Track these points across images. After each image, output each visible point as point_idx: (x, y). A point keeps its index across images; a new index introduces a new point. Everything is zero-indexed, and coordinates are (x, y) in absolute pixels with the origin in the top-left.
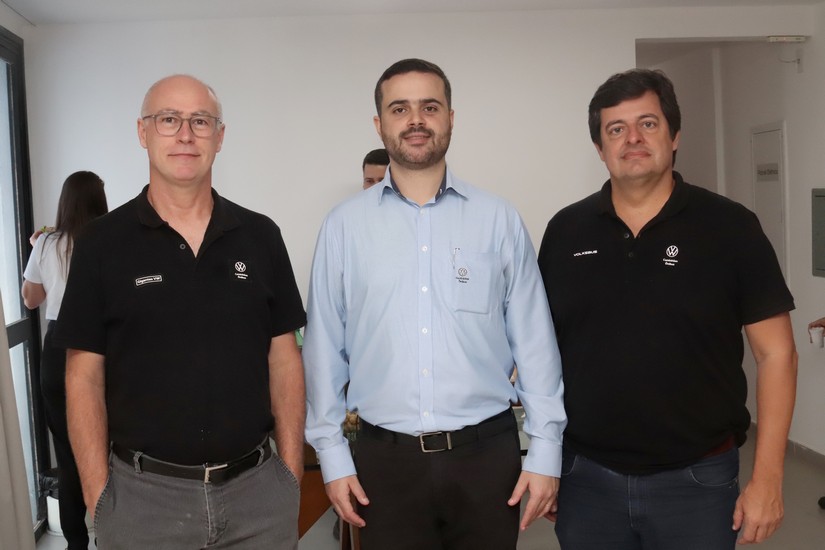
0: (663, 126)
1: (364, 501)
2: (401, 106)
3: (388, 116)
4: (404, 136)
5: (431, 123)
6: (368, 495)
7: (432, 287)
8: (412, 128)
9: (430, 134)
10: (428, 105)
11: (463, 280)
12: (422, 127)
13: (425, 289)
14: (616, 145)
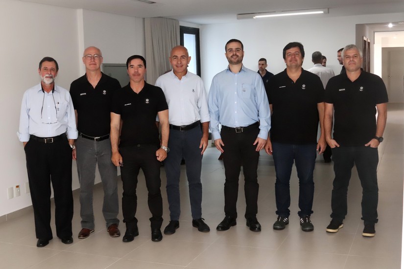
0: (300, 54)
1: (223, 145)
2: (231, 50)
3: (228, 52)
4: (232, 57)
5: (238, 54)
6: (224, 143)
7: (237, 92)
8: (233, 55)
9: (238, 56)
10: (237, 50)
11: (244, 91)
12: (236, 55)
13: (236, 93)
14: (289, 59)
